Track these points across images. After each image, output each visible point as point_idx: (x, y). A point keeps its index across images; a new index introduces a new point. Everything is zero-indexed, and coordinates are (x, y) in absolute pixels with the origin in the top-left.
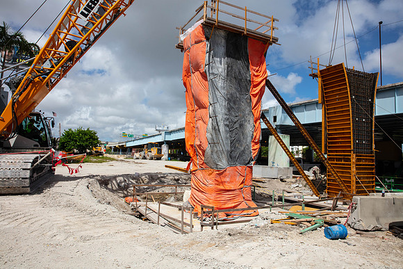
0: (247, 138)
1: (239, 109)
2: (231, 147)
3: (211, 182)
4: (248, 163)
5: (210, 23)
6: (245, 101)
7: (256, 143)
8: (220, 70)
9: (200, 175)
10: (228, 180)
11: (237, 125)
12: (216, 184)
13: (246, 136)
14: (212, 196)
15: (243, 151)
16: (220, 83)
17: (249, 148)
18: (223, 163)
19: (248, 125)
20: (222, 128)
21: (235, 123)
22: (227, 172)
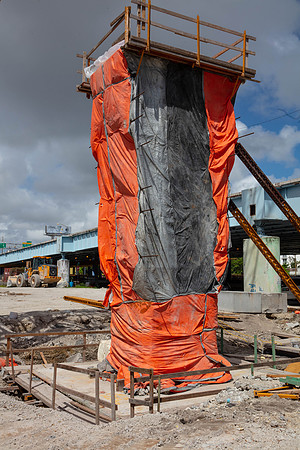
0: (205, 246)
1: (190, 196)
2: (179, 262)
3: (145, 324)
4: (210, 289)
5: (135, 47)
6: (200, 182)
7: (222, 254)
8: (156, 129)
9: (126, 312)
10: (175, 319)
11: (188, 224)
12: (154, 328)
13: (203, 243)
14: (149, 350)
15: (200, 269)
16: (156, 152)
17: (210, 262)
18: (166, 291)
19: (207, 224)
20: (162, 230)
21: (184, 220)
22: (174, 306)
